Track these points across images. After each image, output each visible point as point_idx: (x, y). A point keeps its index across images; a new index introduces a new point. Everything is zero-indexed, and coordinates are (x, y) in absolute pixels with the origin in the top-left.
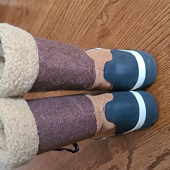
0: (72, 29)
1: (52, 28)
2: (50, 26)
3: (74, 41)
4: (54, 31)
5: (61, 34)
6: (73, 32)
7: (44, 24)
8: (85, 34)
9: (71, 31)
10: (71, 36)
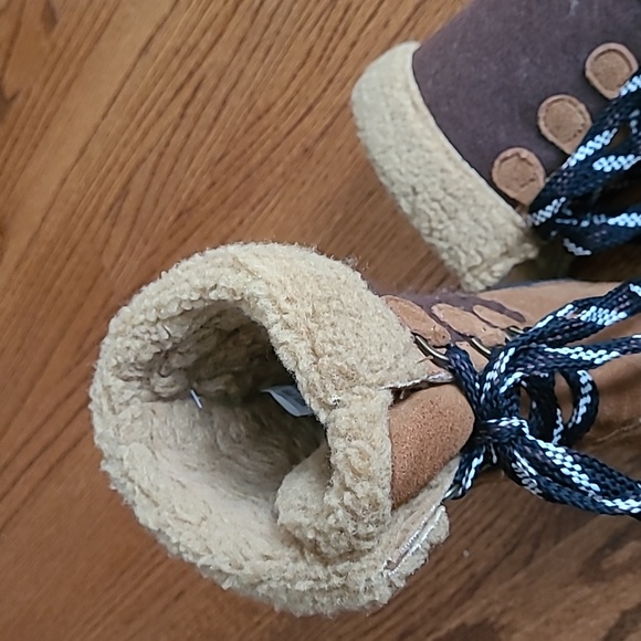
0: (327, 19)
1: (203, 46)
2: (191, 41)
3: (341, 66)
4: (221, 54)
5: (259, 54)
6: (335, 30)
7: (159, 39)
8: (408, 20)
9: (322, 29)
10: (325, 49)
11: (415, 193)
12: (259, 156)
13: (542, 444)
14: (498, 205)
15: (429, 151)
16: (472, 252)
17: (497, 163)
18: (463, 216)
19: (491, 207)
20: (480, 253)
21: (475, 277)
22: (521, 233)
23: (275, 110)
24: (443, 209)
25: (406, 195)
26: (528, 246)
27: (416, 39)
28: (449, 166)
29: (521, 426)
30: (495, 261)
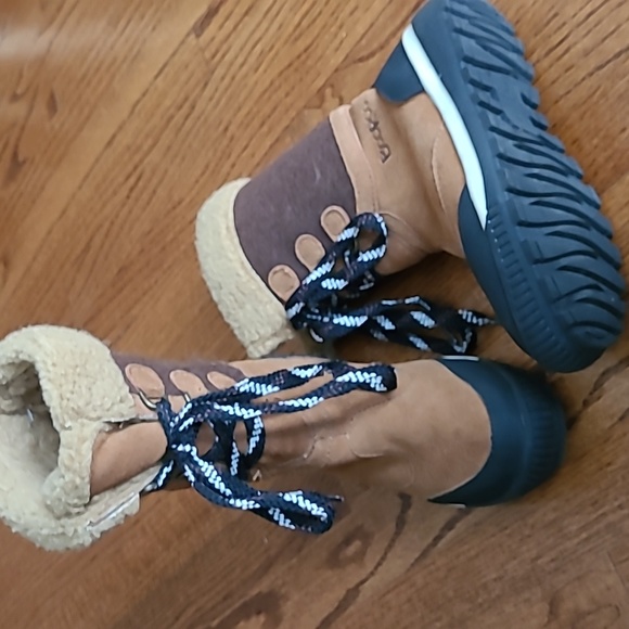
1: (145, 147)
6: (224, 153)
9: (216, 150)
11: (221, 288)
12: (171, 236)
13: (201, 462)
14: (271, 301)
15: (231, 261)
16: (253, 331)
17: (271, 274)
18: (248, 307)
19: (267, 303)
20: (258, 333)
21: (256, 348)
22: (285, 322)
23: (184, 204)
24: (236, 300)
25: (215, 288)
26: (289, 331)
27: (249, 176)
28: (242, 273)
29: (191, 450)
30: (268, 339)
